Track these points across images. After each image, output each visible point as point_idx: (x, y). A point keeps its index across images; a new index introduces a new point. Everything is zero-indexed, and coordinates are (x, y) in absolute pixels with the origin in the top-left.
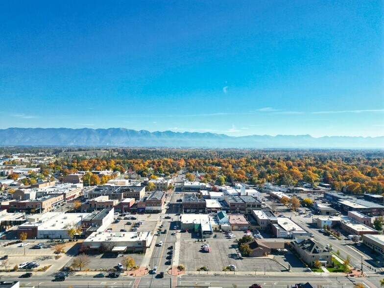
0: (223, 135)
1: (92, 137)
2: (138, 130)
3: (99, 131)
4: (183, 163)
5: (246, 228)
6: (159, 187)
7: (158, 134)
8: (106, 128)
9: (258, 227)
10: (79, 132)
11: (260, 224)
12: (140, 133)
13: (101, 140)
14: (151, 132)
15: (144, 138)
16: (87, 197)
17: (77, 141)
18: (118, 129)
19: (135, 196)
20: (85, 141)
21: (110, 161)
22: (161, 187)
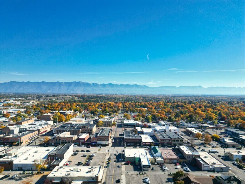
0: (145, 86)
1: (62, 87)
2: (91, 83)
3: (67, 83)
4: (121, 105)
5: (175, 161)
6: (106, 124)
7: (104, 85)
8: (71, 82)
9: (184, 160)
10: (54, 84)
11: (187, 158)
12: (92, 84)
13: (68, 89)
14: (99, 84)
15: (95, 88)
16: (55, 132)
17: (52, 90)
18: (78, 83)
19: (89, 131)
20: (58, 90)
21: (73, 104)
22: (107, 124)
